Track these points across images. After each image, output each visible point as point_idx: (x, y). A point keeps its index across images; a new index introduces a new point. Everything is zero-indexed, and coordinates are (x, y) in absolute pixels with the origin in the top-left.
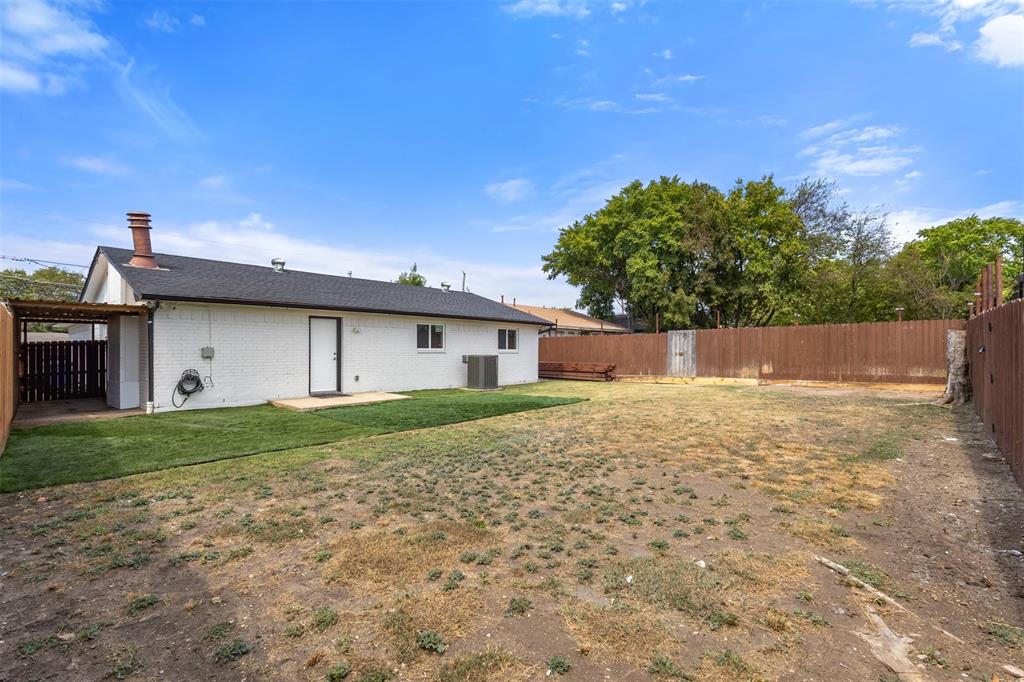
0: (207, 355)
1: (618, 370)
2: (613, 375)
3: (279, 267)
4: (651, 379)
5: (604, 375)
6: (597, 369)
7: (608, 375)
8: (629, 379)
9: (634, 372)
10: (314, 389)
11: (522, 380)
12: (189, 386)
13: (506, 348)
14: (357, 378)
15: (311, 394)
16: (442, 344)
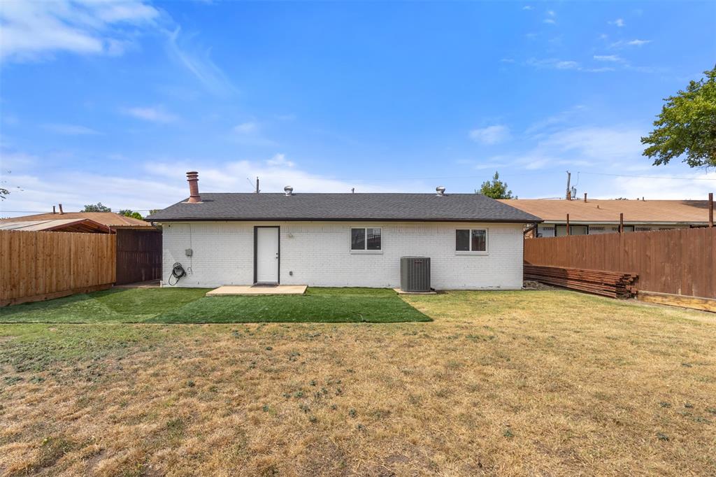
1: (642, 282)
2: (634, 290)
3: (289, 192)
4: (695, 303)
5: (614, 289)
6: (606, 280)
7: (624, 289)
8: (659, 299)
9: (668, 289)
10: (260, 280)
11: (494, 285)
12: (179, 273)
13: (469, 250)
14: (291, 274)
15: (256, 283)
16: (380, 246)
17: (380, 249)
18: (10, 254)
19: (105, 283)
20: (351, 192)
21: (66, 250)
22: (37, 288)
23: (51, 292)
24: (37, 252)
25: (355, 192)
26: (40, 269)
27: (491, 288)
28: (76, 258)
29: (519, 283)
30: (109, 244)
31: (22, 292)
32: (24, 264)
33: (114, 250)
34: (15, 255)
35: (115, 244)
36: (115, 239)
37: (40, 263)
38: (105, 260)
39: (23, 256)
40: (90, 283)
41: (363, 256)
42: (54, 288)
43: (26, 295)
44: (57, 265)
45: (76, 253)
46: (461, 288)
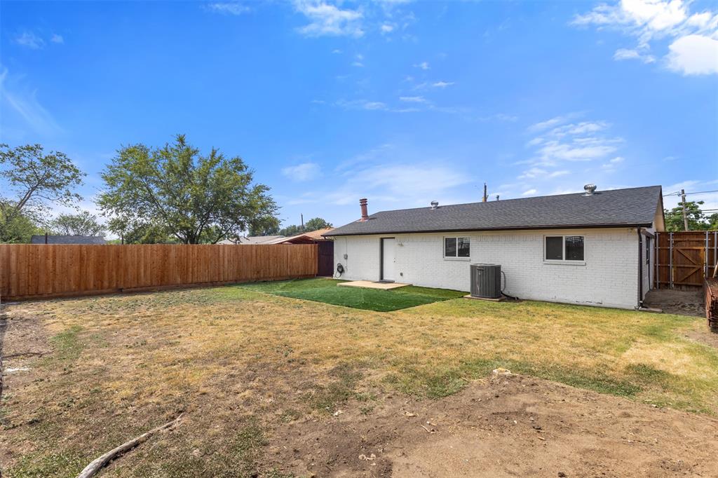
0: (346, 257)
3: (434, 206)
10: (385, 278)
11: (594, 301)
12: (340, 270)
13: (561, 259)
14: (401, 274)
15: (382, 280)
16: (469, 253)
17: (468, 256)
18: (256, 257)
19: (310, 273)
20: (496, 200)
21: (285, 255)
22: (269, 273)
23: (276, 277)
24: (269, 255)
25: (500, 199)
26: (271, 264)
27: (588, 304)
28: (291, 259)
29: (633, 301)
30: (313, 250)
31: (262, 276)
32: (263, 261)
33: (317, 254)
34: (258, 257)
35: (317, 250)
36: (317, 247)
37: (271, 261)
38: (310, 260)
39: (262, 257)
40: (300, 274)
41: (453, 263)
42: (278, 275)
43: (264, 277)
44: (280, 262)
45: (291, 256)
46: (550, 300)
